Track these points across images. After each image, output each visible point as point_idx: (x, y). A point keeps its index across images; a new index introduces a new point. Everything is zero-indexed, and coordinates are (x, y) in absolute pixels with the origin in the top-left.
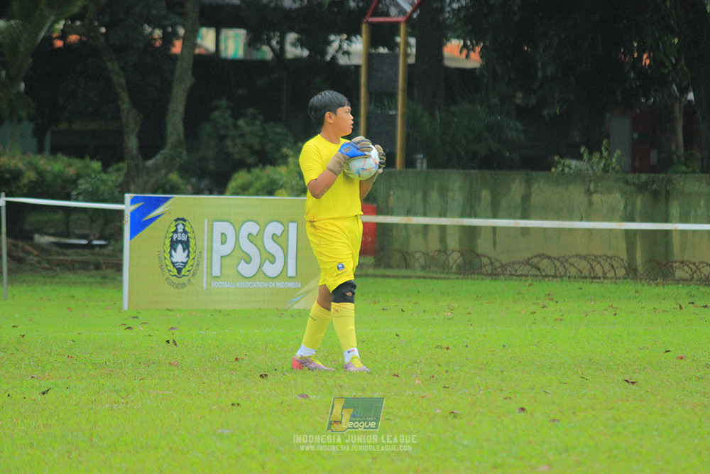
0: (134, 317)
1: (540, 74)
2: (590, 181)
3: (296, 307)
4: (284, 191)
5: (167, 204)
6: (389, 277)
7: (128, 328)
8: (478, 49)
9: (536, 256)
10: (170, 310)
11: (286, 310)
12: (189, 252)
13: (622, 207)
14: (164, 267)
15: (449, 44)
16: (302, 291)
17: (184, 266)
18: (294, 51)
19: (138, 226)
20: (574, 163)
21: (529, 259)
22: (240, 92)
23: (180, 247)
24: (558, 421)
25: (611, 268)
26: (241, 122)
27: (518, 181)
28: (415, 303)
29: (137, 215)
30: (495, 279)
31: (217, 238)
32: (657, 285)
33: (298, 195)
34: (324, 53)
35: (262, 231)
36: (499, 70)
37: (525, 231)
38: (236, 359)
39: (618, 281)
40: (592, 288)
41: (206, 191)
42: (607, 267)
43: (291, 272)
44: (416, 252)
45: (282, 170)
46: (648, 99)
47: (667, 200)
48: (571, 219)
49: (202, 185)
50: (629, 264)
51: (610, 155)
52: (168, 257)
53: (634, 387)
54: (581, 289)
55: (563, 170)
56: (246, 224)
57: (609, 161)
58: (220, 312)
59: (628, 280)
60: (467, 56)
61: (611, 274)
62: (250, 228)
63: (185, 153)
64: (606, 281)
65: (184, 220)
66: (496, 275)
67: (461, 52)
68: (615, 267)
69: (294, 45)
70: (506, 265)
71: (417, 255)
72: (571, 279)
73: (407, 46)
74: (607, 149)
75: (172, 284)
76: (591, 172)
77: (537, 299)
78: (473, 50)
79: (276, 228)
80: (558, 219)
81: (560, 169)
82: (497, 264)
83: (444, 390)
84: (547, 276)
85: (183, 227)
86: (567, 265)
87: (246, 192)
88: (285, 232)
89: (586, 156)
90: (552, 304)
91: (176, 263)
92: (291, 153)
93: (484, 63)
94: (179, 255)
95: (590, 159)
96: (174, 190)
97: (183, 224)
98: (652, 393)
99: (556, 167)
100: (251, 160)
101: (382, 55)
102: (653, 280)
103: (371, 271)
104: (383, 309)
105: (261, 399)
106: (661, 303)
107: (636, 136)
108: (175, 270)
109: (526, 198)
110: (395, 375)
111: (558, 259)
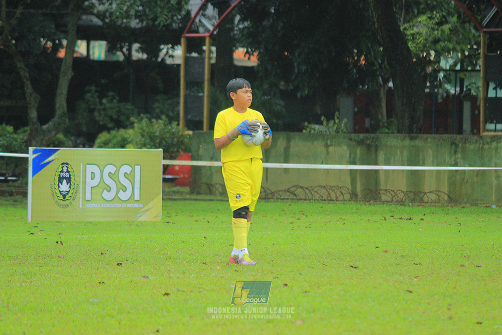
0: (35, 227)
1: (296, 70)
2: (328, 139)
3: (140, 219)
4: (131, 145)
5: (56, 154)
6: (199, 200)
7: (31, 234)
8: (256, 54)
9: (293, 187)
10: (58, 222)
11: (133, 222)
12: (70, 185)
13: (348, 155)
14: (55, 194)
15: (237, 51)
16: (143, 210)
17: (68, 194)
18: (137, 55)
19: (38, 168)
20: (317, 127)
21: (289, 189)
22: (103, 81)
23: (65, 182)
24: (308, 292)
25: (341, 194)
26: (104, 101)
27: (281, 139)
28: (216, 217)
29: (37, 161)
30: (268, 201)
31: (89, 175)
32: (370, 205)
33: (141, 148)
34: (157, 56)
35: (117, 171)
36: (269, 67)
37: (286, 170)
38: (102, 254)
39: (346, 202)
40: (329, 206)
41: (81, 146)
42: (338, 193)
43: (137, 197)
44: (217, 184)
45: (130, 131)
46: (364, 86)
47: (376, 151)
48: (315, 163)
49: (79, 141)
50: (352, 191)
51: (340, 122)
52: (57, 188)
53: (356, 270)
54: (322, 207)
55: (310, 131)
56: (108, 166)
57: (340, 125)
58: (91, 223)
59: (352, 202)
60: (249, 59)
61: (341, 198)
62: (110, 169)
63: (67, 121)
64: (338, 202)
65: (67, 164)
66: (268, 199)
67: (245, 56)
68: (343, 193)
69: (137, 51)
70: (274, 192)
71: (218, 186)
72: (316, 201)
73: (211, 52)
74: (338, 118)
75: (59, 205)
76: (328, 133)
77: (294, 214)
78: (253, 54)
79: (127, 169)
80: (308, 163)
81: (309, 131)
82: (269, 192)
83: (236, 272)
84: (300, 199)
85: (66, 169)
86: (313, 192)
87: (107, 146)
88: (133, 172)
89: (325, 123)
90: (304, 217)
91: (63, 191)
92: (136, 121)
93: (260, 63)
94: (64, 187)
95: (327, 124)
96: (61, 144)
97: (67, 167)
98: (368, 274)
99: (306, 129)
100: (110, 125)
101: (194, 58)
102: (368, 202)
103: (188, 196)
104: (196, 221)
105: (118, 279)
106: (372, 216)
107: (356, 109)
108: (62, 197)
109: (287, 149)
110: (204, 263)
111: (307, 189)
